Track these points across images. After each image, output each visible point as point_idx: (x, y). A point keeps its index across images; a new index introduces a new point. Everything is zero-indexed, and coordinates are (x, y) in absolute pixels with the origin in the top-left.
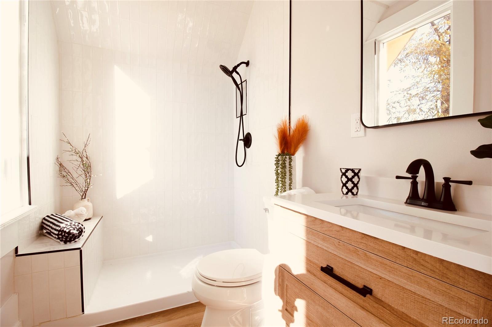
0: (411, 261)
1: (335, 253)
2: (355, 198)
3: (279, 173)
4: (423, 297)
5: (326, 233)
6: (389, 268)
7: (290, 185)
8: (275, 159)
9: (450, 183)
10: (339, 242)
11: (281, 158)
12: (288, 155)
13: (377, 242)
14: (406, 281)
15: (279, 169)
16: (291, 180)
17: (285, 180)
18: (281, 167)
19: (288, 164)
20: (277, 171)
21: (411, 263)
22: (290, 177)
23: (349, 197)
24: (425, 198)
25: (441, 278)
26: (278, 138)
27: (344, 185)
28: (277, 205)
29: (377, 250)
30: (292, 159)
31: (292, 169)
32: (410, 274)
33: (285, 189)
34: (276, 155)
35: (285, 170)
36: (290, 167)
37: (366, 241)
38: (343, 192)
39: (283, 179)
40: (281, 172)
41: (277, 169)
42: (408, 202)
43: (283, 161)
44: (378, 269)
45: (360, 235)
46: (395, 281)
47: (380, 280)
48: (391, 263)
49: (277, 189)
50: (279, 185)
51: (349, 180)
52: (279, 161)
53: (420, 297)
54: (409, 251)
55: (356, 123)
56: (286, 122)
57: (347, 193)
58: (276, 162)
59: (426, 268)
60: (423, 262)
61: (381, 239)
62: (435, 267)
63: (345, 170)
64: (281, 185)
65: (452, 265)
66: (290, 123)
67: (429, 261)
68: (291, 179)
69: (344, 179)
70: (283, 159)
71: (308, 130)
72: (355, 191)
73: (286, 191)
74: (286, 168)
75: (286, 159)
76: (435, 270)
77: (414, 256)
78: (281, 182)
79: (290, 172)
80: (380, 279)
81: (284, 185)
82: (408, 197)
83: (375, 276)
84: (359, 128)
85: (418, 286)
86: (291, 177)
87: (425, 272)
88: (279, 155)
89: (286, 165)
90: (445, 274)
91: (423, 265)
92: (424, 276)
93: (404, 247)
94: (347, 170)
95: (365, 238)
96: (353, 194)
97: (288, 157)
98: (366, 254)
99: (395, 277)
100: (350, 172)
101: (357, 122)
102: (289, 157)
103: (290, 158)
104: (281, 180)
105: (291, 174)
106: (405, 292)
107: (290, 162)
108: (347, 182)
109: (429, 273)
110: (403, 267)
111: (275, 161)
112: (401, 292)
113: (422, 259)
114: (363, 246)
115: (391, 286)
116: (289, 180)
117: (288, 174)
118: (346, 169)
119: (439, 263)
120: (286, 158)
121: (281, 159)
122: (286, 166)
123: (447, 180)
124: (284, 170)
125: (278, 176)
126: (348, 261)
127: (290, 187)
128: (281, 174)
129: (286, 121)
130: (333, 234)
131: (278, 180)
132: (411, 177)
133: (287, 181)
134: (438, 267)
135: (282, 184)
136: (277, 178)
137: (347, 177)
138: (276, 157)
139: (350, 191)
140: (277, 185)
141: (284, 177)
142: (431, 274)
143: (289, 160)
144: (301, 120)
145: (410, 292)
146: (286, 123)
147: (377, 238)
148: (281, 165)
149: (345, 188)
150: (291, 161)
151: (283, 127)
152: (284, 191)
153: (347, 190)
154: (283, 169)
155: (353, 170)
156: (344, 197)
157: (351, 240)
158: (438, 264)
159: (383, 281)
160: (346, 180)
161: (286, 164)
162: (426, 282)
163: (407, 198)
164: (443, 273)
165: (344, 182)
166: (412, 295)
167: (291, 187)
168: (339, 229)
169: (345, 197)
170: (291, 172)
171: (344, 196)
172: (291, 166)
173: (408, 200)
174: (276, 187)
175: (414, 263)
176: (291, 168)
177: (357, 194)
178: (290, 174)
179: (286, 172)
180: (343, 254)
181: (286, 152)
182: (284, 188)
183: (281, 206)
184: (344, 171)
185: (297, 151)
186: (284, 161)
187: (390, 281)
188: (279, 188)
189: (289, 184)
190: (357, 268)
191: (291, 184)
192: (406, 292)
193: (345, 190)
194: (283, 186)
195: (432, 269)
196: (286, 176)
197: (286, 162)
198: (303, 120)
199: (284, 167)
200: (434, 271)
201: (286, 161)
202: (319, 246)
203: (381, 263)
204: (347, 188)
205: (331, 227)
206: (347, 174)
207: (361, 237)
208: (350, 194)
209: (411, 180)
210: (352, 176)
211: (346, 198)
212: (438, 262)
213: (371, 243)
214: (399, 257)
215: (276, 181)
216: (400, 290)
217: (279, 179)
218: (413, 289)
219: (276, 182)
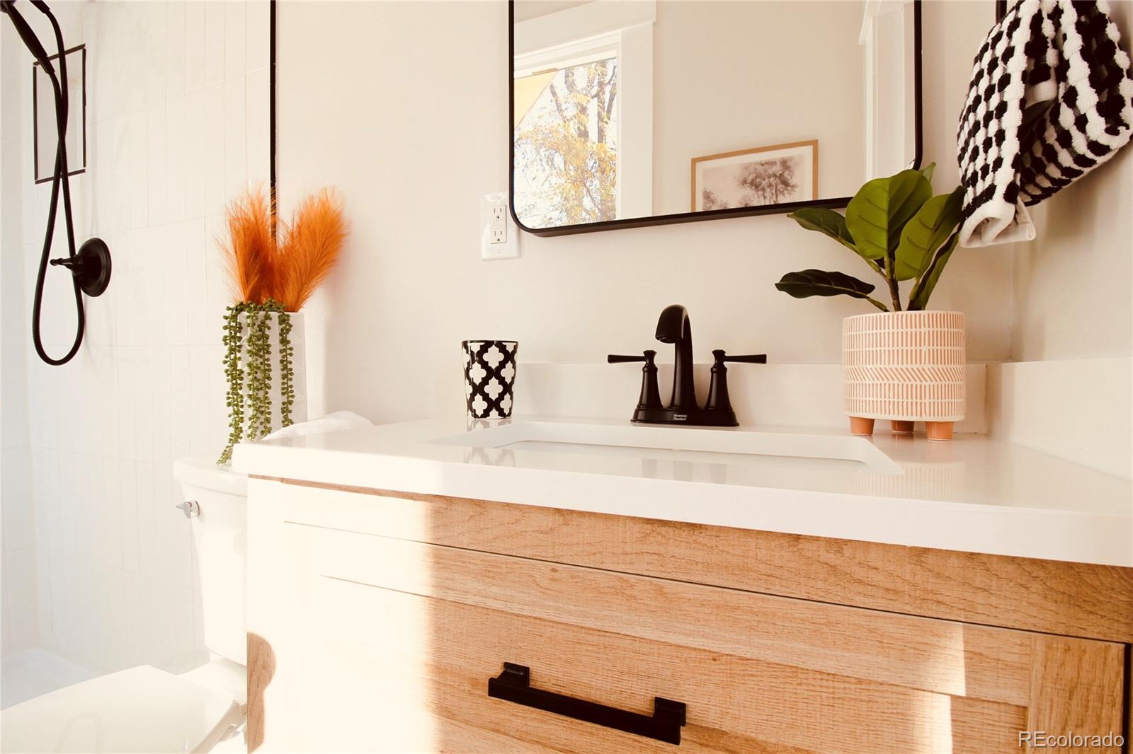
0: (821, 576)
1: (539, 613)
2: (507, 425)
3: (242, 372)
4: (859, 681)
5: (498, 546)
6: (745, 617)
7: (286, 411)
8: (226, 322)
9: (726, 363)
10: (554, 570)
11: (248, 317)
12: (278, 310)
13: (701, 539)
14: (807, 647)
15: (240, 359)
16: (287, 392)
17: (267, 393)
18: (249, 348)
19: (278, 338)
20: (234, 365)
21: (820, 584)
22: (283, 384)
23: (490, 425)
24: (677, 401)
25: (920, 608)
26: (232, 252)
27: (478, 389)
28: (263, 477)
29: (700, 567)
30: (291, 322)
31: (291, 354)
32: (818, 621)
33: (268, 425)
34: (229, 309)
35: (268, 360)
36: (285, 350)
37: (660, 544)
38: (474, 411)
39: (258, 389)
40: (250, 365)
41: (232, 356)
42: (639, 418)
43: (256, 327)
44: (707, 630)
45: (637, 528)
46: (771, 657)
47: (714, 666)
48: (751, 601)
49: (236, 428)
50: (242, 413)
51: (493, 373)
52: (241, 328)
53: (849, 683)
54: (813, 546)
55: (496, 217)
56: (260, 204)
57: (486, 414)
58: (227, 333)
59: (870, 588)
60: (860, 573)
61: (713, 527)
62: (898, 580)
63: (481, 346)
64: (249, 412)
65: (954, 561)
66: (274, 206)
67: (878, 564)
68: (287, 390)
69: (478, 373)
70: (258, 323)
71: (343, 235)
72: (505, 404)
73: (269, 432)
74: (269, 353)
75: (268, 322)
76: (900, 587)
77: (832, 558)
78: (250, 402)
79: (285, 364)
80: (714, 660)
81: (262, 413)
82: (638, 407)
83: (693, 654)
84: (504, 233)
85: (848, 650)
86: (290, 383)
87: (867, 600)
88: (240, 308)
89: (269, 342)
90: (932, 591)
91: (860, 582)
92: (865, 616)
93: (797, 538)
94: (486, 345)
95: (654, 534)
96: (501, 413)
97: (274, 315)
98: (661, 588)
99: (769, 643)
100: (493, 350)
101: (498, 217)
102: (279, 317)
103: (284, 320)
104: (250, 396)
105: (287, 374)
106: (799, 681)
107: (284, 333)
108: (485, 381)
109: (880, 600)
110: (795, 604)
111: (225, 328)
112: (787, 686)
113: (857, 561)
114: (648, 563)
115: (752, 676)
116: (283, 394)
117: (276, 373)
118: (483, 344)
119: (910, 564)
120: (270, 319)
121: (249, 321)
122: (269, 346)
123: (719, 355)
124: (261, 360)
125: (239, 382)
126: (589, 629)
127: (286, 418)
128: (249, 374)
129: (262, 199)
130: (525, 547)
131: (237, 394)
132: (643, 355)
133: (276, 396)
134: (908, 577)
135: (257, 409)
136: (235, 388)
137: (485, 365)
138: (229, 313)
139: (493, 404)
140: (237, 413)
141: (261, 384)
142: (888, 602)
143: (280, 324)
144: (316, 201)
145: (818, 676)
146: (263, 207)
147: (701, 526)
148: (250, 340)
149: (481, 397)
150: (288, 331)
151: (252, 218)
152: (262, 432)
153: (485, 405)
154: (256, 354)
155: (501, 346)
156: (479, 424)
157: (601, 553)
158: (908, 568)
159: (724, 667)
160: (484, 373)
161: (267, 338)
162: (871, 632)
163: (636, 407)
164: (925, 590)
165: (478, 381)
166: (824, 683)
167: (290, 416)
168: (547, 522)
169: (482, 426)
170: (289, 366)
171: (475, 423)
172: (289, 346)
173: (640, 412)
174: (230, 420)
175: (832, 579)
176: (289, 351)
177: (509, 414)
178: (285, 372)
179: (269, 365)
180: (572, 607)
181: (264, 300)
182: (261, 423)
183: (282, 480)
184: (476, 348)
185: (307, 297)
186: (262, 326)
187: (747, 659)
188: (241, 425)
189: (281, 406)
190: (626, 643)
191: (290, 407)
192: (805, 681)
193: (479, 404)
194: (259, 415)
195: (891, 586)
196: (269, 378)
197: (267, 332)
198: (323, 204)
199: (261, 348)
200: (896, 592)
201: (269, 328)
202: (470, 600)
203: (718, 607)
204: (486, 397)
205: (517, 521)
206: (486, 357)
207: (638, 535)
208: (494, 413)
209: (644, 363)
210: (500, 362)
211: (484, 427)
212: (907, 559)
213: (677, 546)
214: (778, 572)
215: (228, 398)
216: (783, 680)
217: (240, 392)
218: (830, 666)
219: (229, 404)
